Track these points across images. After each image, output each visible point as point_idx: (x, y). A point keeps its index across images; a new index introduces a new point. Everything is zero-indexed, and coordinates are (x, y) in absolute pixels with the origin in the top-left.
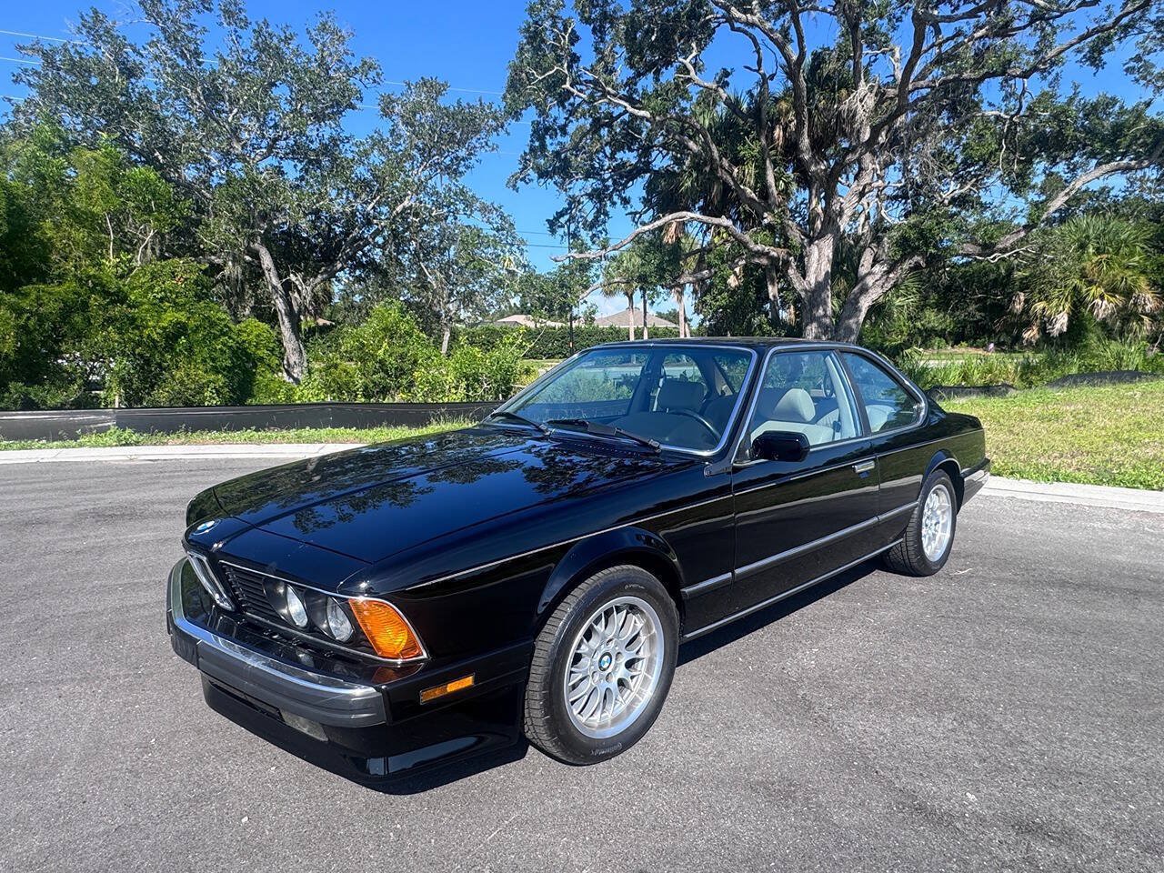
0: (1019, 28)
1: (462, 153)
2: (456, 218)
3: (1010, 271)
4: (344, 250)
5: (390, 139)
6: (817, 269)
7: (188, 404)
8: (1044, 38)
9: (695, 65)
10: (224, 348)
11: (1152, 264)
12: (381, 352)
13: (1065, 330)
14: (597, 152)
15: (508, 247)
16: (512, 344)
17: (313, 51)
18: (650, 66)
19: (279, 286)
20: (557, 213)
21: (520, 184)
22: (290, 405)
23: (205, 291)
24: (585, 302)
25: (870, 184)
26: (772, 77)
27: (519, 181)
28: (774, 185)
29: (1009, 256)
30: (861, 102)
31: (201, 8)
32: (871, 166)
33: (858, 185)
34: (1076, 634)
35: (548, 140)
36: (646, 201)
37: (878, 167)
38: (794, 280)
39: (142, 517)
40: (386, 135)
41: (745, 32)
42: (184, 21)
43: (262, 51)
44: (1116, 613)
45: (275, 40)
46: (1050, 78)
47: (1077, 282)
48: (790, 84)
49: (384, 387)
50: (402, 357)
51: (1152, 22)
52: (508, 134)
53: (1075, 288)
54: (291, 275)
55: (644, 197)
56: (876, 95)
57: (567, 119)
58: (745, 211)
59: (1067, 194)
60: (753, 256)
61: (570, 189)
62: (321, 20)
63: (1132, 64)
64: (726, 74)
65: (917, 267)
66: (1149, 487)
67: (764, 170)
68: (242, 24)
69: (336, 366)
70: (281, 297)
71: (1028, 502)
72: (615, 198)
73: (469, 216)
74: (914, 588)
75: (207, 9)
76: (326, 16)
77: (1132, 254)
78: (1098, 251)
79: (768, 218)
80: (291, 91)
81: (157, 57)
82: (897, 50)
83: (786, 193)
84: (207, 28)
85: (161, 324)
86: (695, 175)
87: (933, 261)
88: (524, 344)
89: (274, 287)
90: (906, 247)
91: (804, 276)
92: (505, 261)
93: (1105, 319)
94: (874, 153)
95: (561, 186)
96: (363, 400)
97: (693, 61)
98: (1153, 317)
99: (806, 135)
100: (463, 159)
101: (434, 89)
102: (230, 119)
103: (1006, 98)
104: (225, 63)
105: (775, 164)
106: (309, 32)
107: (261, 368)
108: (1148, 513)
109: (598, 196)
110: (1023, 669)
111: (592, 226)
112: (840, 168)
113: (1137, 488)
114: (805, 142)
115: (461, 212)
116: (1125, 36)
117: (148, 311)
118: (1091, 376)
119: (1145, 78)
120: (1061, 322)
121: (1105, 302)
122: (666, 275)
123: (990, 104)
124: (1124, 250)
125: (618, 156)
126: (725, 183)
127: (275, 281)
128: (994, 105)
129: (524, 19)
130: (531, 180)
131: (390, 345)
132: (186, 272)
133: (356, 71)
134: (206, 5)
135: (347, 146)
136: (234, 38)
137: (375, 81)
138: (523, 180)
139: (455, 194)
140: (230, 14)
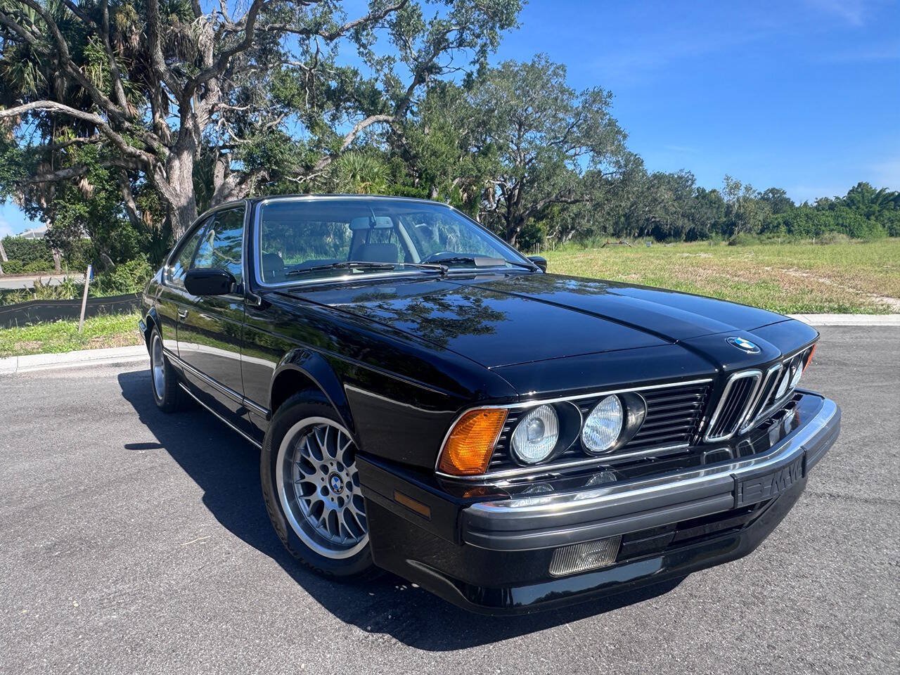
6: (180, 175)
25: (218, 104)
29: (309, 179)
32: (217, 88)
59: (354, 134)
65: (264, 180)
77: (381, 183)
78: (363, 180)
90: (253, 162)
91: (169, 183)
99: (159, 48)
103: (304, 54)
112: (195, 83)
114: (159, 54)
119: (370, 62)
123: (293, 56)
124: (377, 180)
128: (296, 58)
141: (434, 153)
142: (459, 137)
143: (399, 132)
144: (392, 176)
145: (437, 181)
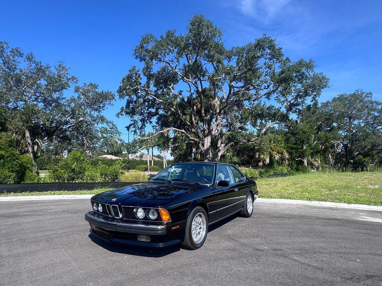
0: (251, 89)
1: (101, 105)
2: (97, 124)
3: (254, 147)
4: (57, 132)
5: (77, 99)
6: (207, 145)
8: (257, 91)
9: (172, 88)
10: (17, 164)
11: (286, 146)
12: (73, 166)
13: (269, 163)
14: (144, 108)
15: (115, 134)
16: (118, 164)
17: (56, 72)
18: (161, 88)
19: (31, 143)
20: (130, 124)
21: (120, 116)
22: (40, 183)
23: (12, 144)
24: (140, 152)
25: (220, 123)
26: (193, 93)
28: (194, 121)
29: (254, 143)
30: (216, 102)
31: (19, 56)
32: (219, 119)
33: (216, 123)
34: (279, 225)
35: (131, 105)
37: (221, 119)
38: (201, 147)
40: (76, 97)
41: (187, 83)
42: (12, 59)
43: (38, 70)
45: (43, 68)
46: (259, 101)
47: (270, 150)
49: (73, 178)
50: (81, 168)
51: (279, 91)
52: (116, 101)
53: (270, 152)
54: (36, 139)
55: (156, 122)
56: (220, 101)
57: (136, 99)
58: (187, 128)
59: (266, 128)
60: (190, 140)
61: (134, 118)
62: (59, 63)
63: (276, 98)
64: (181, 91)
65: (232, 145)
66: (291, 199)
67: (192, 117)
68: (33, 62)
69: (57, 171)
70: (31, 147)
71: (266, 203)
72: (148, 121)
73: (102, 124)
74: (247, 220)
75: (21, 56)
76: (61, 63)
77: (281, 144)
78: (274, 143)
79: (193, 130)
80: (48, 83)
82: (224, 90)
83: (197, 123)
84: (20, 62)
86: (173, 117)
87: (236, 144)
88: (122, 164)
89: (29, 143)
90: (229, 139)
91: (204, 146)
92: (114, 138)
93: (277, 160)
94: (220, 115)
95: (131, 117)
96: (67, 182)
98: (288, 160)
99: (203, 110)
100: (102, 107)
101: (95, 87)
102: (23, 89)
103: (250, 104)
104: (21, 71)
105: (194, 115)
106: (55, 66)
107: (28, 171)
109: (143, 121)
110: (271, 231)
111: (140, 129)
112: (212, 118)
113: (288, 199)
114: (203, 111)
115: (100, 123)
116: (274, 93)
118: (276, 175)
119: (279, 102)
120: (268, 161)
121: (277, 156)
122: (166, 145)
123: (246, 105)
125: (150, 109)
126: (181, 120)
127: (29, 141)
129: (128, 73)
130: (123, 115)
131: (77, 164)
132: (6, 138)
133: (70, 79)
134: (21, 55)
135: (64, 100)
136: (29, 65)
137: (75, 83)
138: (121, 115)
139: (100, 117)
140: (29, 59)
141: (304, 132)
142: (317, 125)
143: (289, 125)
144: (287, 141)
145: (305, 142)
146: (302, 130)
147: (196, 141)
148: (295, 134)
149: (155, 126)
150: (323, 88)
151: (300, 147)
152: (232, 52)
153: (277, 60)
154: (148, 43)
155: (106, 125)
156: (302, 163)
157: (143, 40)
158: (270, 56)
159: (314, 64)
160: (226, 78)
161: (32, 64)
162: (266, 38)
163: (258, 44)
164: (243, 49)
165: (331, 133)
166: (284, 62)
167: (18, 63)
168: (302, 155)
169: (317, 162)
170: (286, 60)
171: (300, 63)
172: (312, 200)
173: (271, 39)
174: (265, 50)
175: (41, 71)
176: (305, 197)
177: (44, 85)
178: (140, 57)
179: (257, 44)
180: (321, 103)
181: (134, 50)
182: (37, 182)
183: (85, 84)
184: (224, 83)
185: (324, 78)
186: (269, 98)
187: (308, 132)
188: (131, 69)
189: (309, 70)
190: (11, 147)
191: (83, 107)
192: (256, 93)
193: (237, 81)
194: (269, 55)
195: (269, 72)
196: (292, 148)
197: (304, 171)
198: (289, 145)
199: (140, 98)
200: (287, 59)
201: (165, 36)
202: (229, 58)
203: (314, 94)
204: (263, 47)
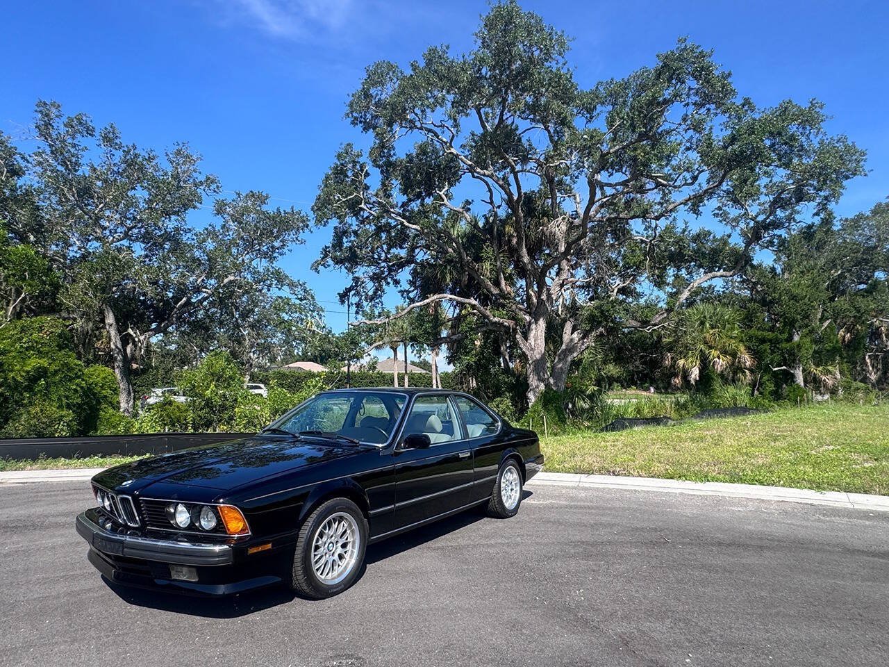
0: (650, 189)
1: (277, 244)
2: (269, 290)
3: (660, 338)
5: (221, 231)
6: (535, 335)
7: (40, 435)
8: (664, 195)
9: (446, 195)
10: (79, 389)
11: (745, 336)
12: (208, 392)
13: (698, 379)
14: (378, 247)
15: (310, 312)
16: (315, 387)
17: (169, 169)
18: (419, 196)
19: (119, 339)
20: (346, 289)
22: (127, 435)
23: (65, 342)
24: (369, 355)
25: (567, 279)
26: (499, 207)
27: (320, 266)
29: (658, 328)
30: (558, 228)
31: (85, 133)
32: (567, 268)
33: (559, 280)
34: (731, 572)
35: (345, 240)
36: (412, 283)
37: (570, 268)
38: (520, 342)
39: (43, 527)
40: (218, 227)
41: (481, 179)
42: (70, 141)
43: (129, 165)
44: (751, 559)
45: (141, 159)
46: (671, 219)
47: (702, 346)
48: (510, 211)
49: (208, 421)
50: (225, 396)
51: (724, 191)
52: (312, 232)
53: (701, 350)
54: (130, 329)
55: (410, 280)
56: (567, 224)
57: (359, 226)
58: (484, 293)
59: (690, 290)
60: (492, 325)
61: (355, 272)
62: (177, 148)
63: (716, 211)
64: (468, 202)
65: (601, 335)
66: (762, 483)
67: (496, 266)
68: (117, 147)
71: (692, 495)
72: (389, 280)
73: (280, 289)
75: (90, 134)
76: (181, 145)
77: (733, 329)
78: (713, 327)
80: (150, 195)
81: (40, 164)
82: (577, 195)
84: (88, 148)
85: (26, 369)
86: (448, 268)
87: (611, 331)
88: (324, 386)
90: (593, 321)
91: (527, 340)
92: (307, 323)
93: (722, 372)
94: (568, 260)
95: (349, 270)
96: (192, 431)
97: (446, 193)
98: (751, 371)
99: (524, 248)
100: (278, 249)
101: (263, 199)
102: (96, 212)
103: (646, 229)
104: (95, 170)
105: (502, 262)
106: (167, 155)
107: (104, 405)
108: (763, 500)
109: (376, 278)
110: (704, 593)
111: (372, 299)
112: (547, 267)
113: (755, 484)
114: (524, 251)
115: (274, 286)
116: (711, 198)
117: (14, 357)
118: (719, 411)
119: (725, 221)
120: (695, 374)
121: (721, 360)
122: (431, 336)
123: (637, 232)
124: (728, 326)
125: (393, 250)
126: (470, 275)
127: (115, 333)
128: (639, 233)
129: (334, 161)
130: (329, 266)
131: (216, 387)
132: (53, 327)
133: (201, 183)
134: (90, 132)
135: (189, 235)
136: (109, 156)
137: (215, 191)
138: (323, 265)
139: (272, 273)
140: (109, 139)
141: (794, 298)
142: (829, 279)
143: (753, 281)
144: (748, 320)
145: (797, 325)
146: (788, 292)
147: (505, 326)
148: (771, 302)
149: (406, 291)
150: (847, 178)
151: (786, 336)
152: (595, 94)
153: (717, 108)
154: (383, 85)
155: (288, 291)
156: (789, 378)
157: (369, 78)
158: (697, 98)
159: (822, 112)
160: (583, 163)
161: (114, 152)
162: (685, 49)
163: (665, 66)
164: (625, 86)
165: (869, 299)
166: (738, 111)
167: (83, 150)
168: (791, 358)
169: (833, 375)
170: (743, 105)
171: (784, 112)
172: (824, 489)
173: (700, 49)
174: (683, 82)
175: (134, 167)
176: (804, 479)
177: (141, 201)
178: (363, 119)
179: (662, 67)
180: (841, 219)
181: (348, 103)
182: (125, 430)
183: (239, 195)
184: (577, 177)
185: (850, 150)
186: (699, 211)
187: (806, 296)
188: (341, 151)
189: (808, 128)
190: (63, 348)
191: (234, 251)
192: (662, 198)
193: (610, 170)
194: (696, 94)
195: (694, 140)
196: (763, 341)
197: (797, 399)
198: (753, 331)
199: (369, 223)
200: (747, 102)
201: (422, 64)
202: (590, 111)
203: (822, 194)
204: (678, 74)
